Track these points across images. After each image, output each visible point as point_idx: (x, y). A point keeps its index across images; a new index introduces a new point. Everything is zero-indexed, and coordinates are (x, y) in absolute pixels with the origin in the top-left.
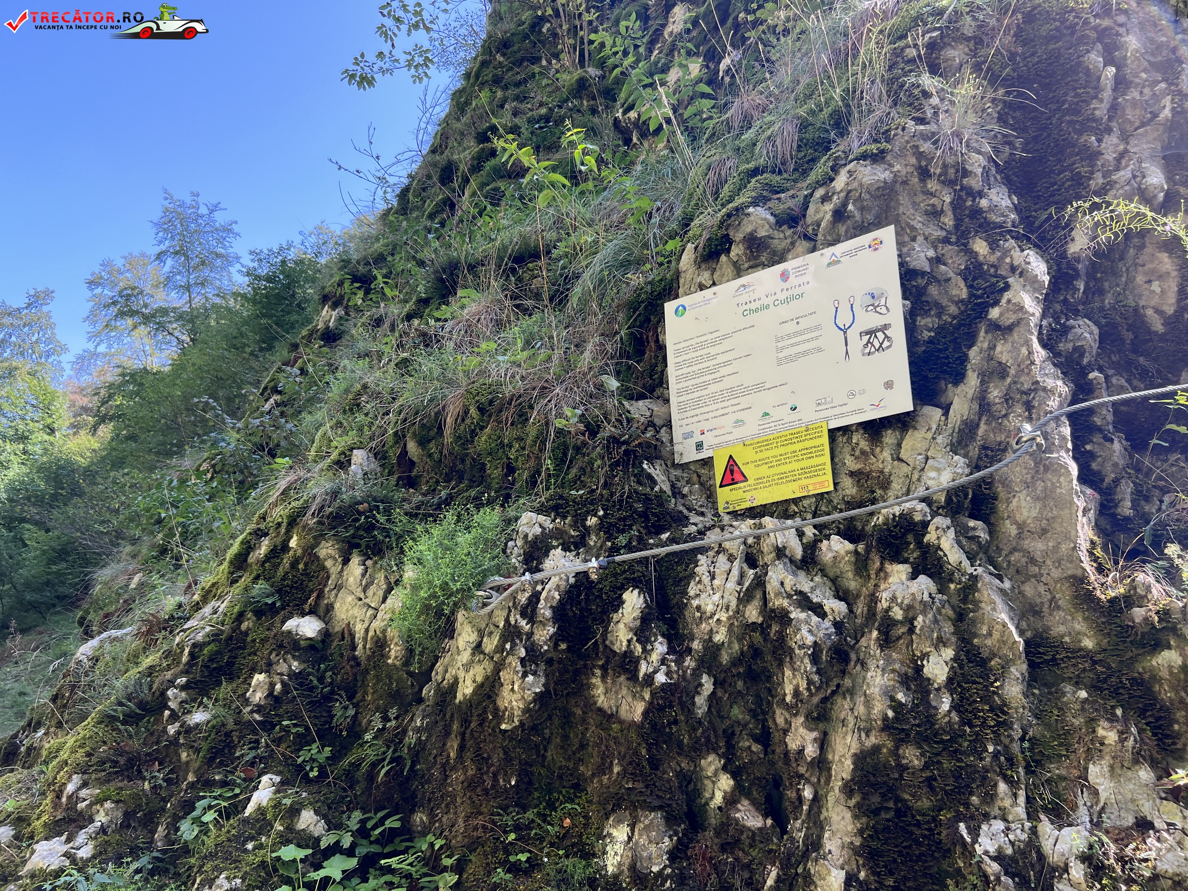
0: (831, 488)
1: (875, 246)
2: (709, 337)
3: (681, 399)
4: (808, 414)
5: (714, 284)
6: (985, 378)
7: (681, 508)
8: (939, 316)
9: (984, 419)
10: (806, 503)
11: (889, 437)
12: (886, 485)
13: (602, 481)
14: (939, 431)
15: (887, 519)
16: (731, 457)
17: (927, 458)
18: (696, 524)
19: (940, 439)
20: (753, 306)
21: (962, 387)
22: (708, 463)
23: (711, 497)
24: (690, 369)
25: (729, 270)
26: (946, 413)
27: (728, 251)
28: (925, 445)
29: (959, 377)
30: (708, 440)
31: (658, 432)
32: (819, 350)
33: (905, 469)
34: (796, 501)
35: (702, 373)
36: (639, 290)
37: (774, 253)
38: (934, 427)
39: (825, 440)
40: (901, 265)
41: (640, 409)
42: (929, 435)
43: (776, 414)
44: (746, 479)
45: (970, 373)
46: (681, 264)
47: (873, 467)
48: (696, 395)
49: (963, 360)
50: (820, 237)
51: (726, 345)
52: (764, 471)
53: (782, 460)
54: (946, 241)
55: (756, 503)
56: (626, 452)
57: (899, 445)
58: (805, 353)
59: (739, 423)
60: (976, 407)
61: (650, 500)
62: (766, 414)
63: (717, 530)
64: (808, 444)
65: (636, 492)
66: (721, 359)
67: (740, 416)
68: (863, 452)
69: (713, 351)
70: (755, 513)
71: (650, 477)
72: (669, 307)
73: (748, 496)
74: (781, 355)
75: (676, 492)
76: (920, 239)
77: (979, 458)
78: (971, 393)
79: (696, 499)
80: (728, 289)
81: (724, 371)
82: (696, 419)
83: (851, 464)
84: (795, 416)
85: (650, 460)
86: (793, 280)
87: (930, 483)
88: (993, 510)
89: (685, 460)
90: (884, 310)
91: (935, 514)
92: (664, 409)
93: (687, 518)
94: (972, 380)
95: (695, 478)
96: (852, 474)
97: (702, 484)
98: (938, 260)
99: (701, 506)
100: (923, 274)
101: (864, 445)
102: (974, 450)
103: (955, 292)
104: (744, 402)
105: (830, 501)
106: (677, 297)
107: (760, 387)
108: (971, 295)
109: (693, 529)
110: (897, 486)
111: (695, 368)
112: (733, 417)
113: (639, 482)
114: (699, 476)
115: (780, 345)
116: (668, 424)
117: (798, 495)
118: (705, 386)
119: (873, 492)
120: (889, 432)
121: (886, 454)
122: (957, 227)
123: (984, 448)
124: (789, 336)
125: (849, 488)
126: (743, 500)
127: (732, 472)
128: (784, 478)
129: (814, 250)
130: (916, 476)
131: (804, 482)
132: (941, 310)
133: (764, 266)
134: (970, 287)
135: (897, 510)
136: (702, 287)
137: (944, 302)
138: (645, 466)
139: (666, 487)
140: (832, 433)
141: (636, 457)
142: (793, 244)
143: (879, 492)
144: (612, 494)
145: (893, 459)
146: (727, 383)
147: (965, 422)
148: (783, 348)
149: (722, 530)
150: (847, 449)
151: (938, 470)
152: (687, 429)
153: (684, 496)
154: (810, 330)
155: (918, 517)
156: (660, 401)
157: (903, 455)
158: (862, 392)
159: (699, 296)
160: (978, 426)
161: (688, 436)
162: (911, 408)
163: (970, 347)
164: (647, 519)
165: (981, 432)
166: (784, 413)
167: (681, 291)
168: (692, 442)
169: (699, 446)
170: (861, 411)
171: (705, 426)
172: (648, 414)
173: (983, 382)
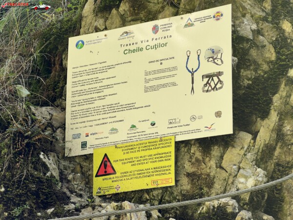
0: (173, 184)
1: (218, 17)
2: (99, 66)
3: (74, 109)
4: (162, 129)
5: (106, 29)
6: (282, 116)
7: (65, 190)
8: (256, 70)
9: (279, 144)
10: (155, 193)
11: (216, 151)
12: (210, 184)
13: (6, 165)
14: (249, 150)
15: (209, 209)
16: (106, 155)
17: (239, 168)
18: (74, 203)
19: (249, 155)
20: (132, 48)
21: (266, 121)
22: (89, 158)
23: (89, 183)
24: (83, 88)
25: (117, 20)
26: (254, 138)
27: (118, 7)
28: (239, 159)
29: (265, 115)
30: (91, 141)
31: (54, 132)
32: (174, 84)
33: (224, 175)
34: (148, 191)
35: (90, 91)
36: (51, 26)
37: (150, 12)
38: (246, 147)
39: (172, 149)
40: (234, 32)
41: (42, 113)
42: (242, 152)
43: (141, 127)
44: (115, 173)
45: (272, 112)
46: (84, 11)
47: (203, 171)
48: (85, 107)
49: (270, 102)
50: (182, 6)
51: (110, 73)
52: (128, 167)
53: (141, 161)
54: (265, 19)
55: (121, 190)
56: (28, 145)
57: (222, 157)
58: (164, 86)
59: (114, 131)
60: (274, 136)
61: (42, 182)
62: (133, 126)
63: (90, 209)
64: (161, 151)
65: (32, 175)
66: (105, 83)
67: (115, 126)
68: (197, 160)
69: (100, 76)
70: (119, 197)
71: (44, 165)
72: (72, 41)
73: (115, 184)
74: (148, 85)
75: (63, 178)
76: (248, 16)
77: (274, 171)
78: (272, 125)
79: (78, 184)
80: (115, 34)
81: (107, 92)
82: (83, 125)
83: (188, 167)
84: (153, 130)
85: (46, 152)
86: (160, 33)
87: (240, 186)
88: (281, 209)
89: (73, 154)
90: (219, 62)
91: (241, 208)
92: (61, 115)
93: (69, 198)
94: (274, 117)
95: (78, 168)
96: (188, 175)
97: (83, 173)
98: (258, 32)
99: (81, 190)
100: (248, 40)
101: (198, 155)
102: (271, 166)
103: (267, 55)
104: (119, 115)
105: (172, 193)
106: (78, 34)
107: (131, 107)
108: (278, 58)
109: (72, 206)
110: (218, 186)
111: (86, 87)
112: (110, 127)
113: (35, 169)
114: (82, 167)
115: (148, 77)
116: (63, 126)
117: (150, 187)
118: (92, 101)
119: (201, 189)
120: (216, 147)
121: (213, 163)
122: (273, 10)
123: (278, 164)
124: (155, 72)
125: (186, 185)
126: (111, 188)
127: (105, 166)
128: (141, 174)
129: (176, 14)
130: (231, 180)
131: (155, 178)
132: (257, 66)
133: (142, 21)
134: (277, 53)
135: (216, 203)
136: (97, 30)
137: (260, 61)
138: (41, 156)
139: (56, 174)
140: (178, 144)
141: (35, 149)
142: (163, 8)
143: (205, 189)
144: (13, 176)
145: (217, 167)
146: (109, 101)
147: (266, 146)
148: (150, 80)
149: (94, 208)
150: (187, 157)
151: (246, 177)
152: (76, 132)
153: (69, 181)
154: (169, 70)
155: (229, 210)
156: (59, 109)
157: (224, 164)
158: (201, 117)
159: (95, 36)
160: (275, 149)
161: (77, 136)
162: (231, 132)
163: (274, 94)
164: (38, 197)
165: (276, 153)
166: (146, 127)
167: (82, 30)
168: (78, 142)
169: (84, 145)
170: (198, 130)
171: (90, 130)
172: (49, 117)
173: (280, 119)
